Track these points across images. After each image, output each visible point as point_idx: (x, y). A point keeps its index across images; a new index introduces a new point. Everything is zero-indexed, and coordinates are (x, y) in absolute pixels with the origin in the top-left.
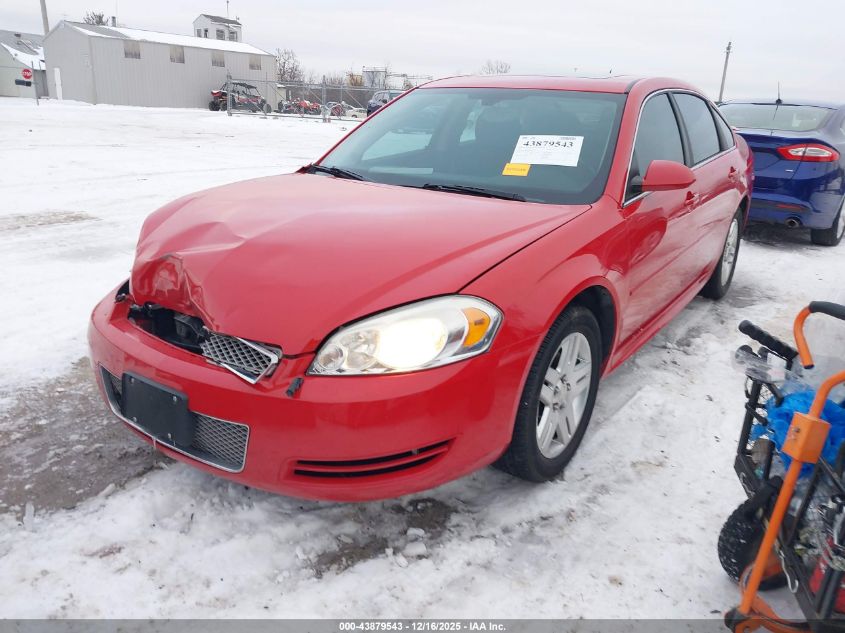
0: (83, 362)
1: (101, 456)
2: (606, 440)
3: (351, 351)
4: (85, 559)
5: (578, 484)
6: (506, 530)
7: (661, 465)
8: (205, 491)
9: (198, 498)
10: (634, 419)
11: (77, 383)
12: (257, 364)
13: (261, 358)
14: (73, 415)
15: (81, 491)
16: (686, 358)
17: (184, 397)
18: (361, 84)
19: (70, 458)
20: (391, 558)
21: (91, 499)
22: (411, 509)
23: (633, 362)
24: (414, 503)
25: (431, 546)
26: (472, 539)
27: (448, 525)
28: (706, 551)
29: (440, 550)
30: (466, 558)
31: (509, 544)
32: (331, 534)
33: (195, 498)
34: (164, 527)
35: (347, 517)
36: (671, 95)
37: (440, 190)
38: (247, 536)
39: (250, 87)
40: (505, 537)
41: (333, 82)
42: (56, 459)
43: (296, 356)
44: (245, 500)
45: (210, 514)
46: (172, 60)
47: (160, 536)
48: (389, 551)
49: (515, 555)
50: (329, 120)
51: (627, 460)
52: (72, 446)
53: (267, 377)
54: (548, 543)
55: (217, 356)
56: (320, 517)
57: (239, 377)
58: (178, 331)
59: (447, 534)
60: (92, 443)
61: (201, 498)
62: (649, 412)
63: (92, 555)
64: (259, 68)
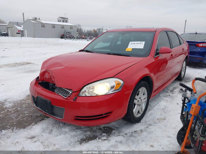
0: (29, 95)
1: (32, 117)
2: (151, 113)
3: (88, 91)
4: (27, 139)
5: (144, 124)
6: (126, 134)
7: (165, 119)
8: (55, 124)
9: (53, 126)
10: (158, 108)
11: (27, 100)
12: (67, 94)
13: (68, 92)
14: (26, 107)
15: (27, 124)
16: (172, 94)
17: (50, 101)
18: (96, 32)
19: (24, 117)
20: (98, 140)
21: (29, 126)
22: (103, 129)
23: (159, 95)
24: (104, 128)
25: (108, 138)
26: (117, 136)
27: (112, 133)
28: (175, 139)
29: (110, 138)
30: (116, 140)
31: (126, 137)
32: (84, 134)
33: (52, 126)
34: (45, 132)
35: (88, 130)
36: (167, 32)
37: (111, 54)
38: (64, 135)
39: (70, 33)
40: (125, 136)
41: (90, 31)
42: (21, 117)
43: (76, 92)
44: (64, 126)
45: (56, 129)
46: (52, 27)
47: (44, 134)
48: (97, 138)
49: (127, 140)
50: (89, 40)
51: (156, 118)
52: (25, 114)
53: (69, 97)
54: (136, 137)
55: (58, 92)
56: (81, 130)
57: (63, 97)
58: (50, 87)
59: (111, 135)
60: (30, 114)
61: (54, 126)
62: (162, 107)
63: (28, 138)
64: (72, 29)
